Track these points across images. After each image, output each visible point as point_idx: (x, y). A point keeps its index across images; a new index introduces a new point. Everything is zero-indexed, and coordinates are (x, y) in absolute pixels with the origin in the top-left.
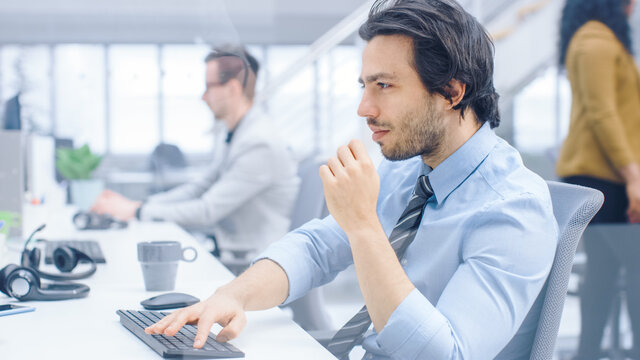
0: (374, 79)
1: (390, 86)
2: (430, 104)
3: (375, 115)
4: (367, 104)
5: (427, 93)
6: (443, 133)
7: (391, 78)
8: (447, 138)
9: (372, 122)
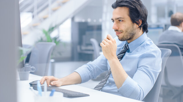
0: (118, 19)
1: (123, 21)
2: (133, 26)
3: (117, 29)
4: (115, 26)
5: (132, 23)
6: (135, 33)
7: (123, 18)
8: (136, 35)
9: (116, 30)
